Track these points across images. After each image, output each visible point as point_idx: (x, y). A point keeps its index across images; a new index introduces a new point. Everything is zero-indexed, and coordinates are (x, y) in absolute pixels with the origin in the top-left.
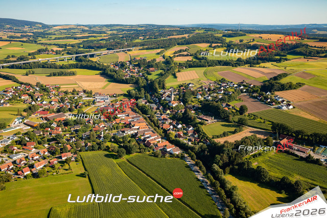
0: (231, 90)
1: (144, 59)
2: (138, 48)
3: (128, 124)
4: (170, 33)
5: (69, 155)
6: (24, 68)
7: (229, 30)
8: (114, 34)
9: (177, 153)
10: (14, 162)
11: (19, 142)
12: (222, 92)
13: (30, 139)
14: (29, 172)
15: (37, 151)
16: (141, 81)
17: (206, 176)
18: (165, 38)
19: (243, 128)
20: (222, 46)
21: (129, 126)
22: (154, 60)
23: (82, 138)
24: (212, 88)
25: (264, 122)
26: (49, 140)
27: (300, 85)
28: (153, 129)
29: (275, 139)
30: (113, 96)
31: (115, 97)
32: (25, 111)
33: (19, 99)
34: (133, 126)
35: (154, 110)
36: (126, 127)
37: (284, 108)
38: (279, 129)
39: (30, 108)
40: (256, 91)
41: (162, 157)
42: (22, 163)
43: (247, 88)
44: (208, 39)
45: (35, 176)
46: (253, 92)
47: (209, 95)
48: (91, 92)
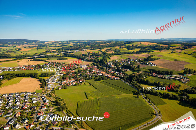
0: (133, 62)
1: (94, 53)
7: (126, 41)
12: (130, 62)
16: (96, 60)
18: (99, 45)
19: (140, 72)
20: (125, 47)
25: (147, 70)
27: (158, 59)
29: (151, 74)
30: (87, 65)
34: (100, 73)
36: (97, 73)
37: (153, 65)
38: (152, 71)
43: (139, 61)
44: (119, 45)
46: (141, 62)
47: (125, 63)
48: (78, 64)
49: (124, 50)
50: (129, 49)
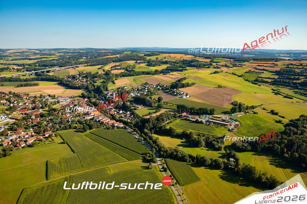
0: (152, 89)
1: (89, 72)
2: (83, 65)
4: (106, 54)
5: (50, 132)
7: (148, 52)
9: (122, 126)
10: (11, 140)
11: (11, 129)
13: (18, 127)
15: (26, 133)
16: (90, 87)
17: (140, 135)
18: (103, 58)
19: (161, 110)
20: (144, 62)
21: (87, 114)
22: (97, 73)
23: (56, 124)
24: (140, 89)
25: (173, 106)
26: (32, 126)
27: (193, 84)
28: (103, 115)
29: (179, 114)
30: (72, 97)
31: (73, 98)
32: (7, 110)
34: (90, 114)
36: (85, 115)
37: (184, 97)
38: (181, 108)
39: (10, 108)
40: (168, 89)
41: (112, 129)
42: (18, 140)
43: (162, 87)
44: (134, 58)
45: (30, 146)
46: (166, 90)
47: (138, 93)
48: (54, 96)
49: (142, 67)
50: (149, 66)
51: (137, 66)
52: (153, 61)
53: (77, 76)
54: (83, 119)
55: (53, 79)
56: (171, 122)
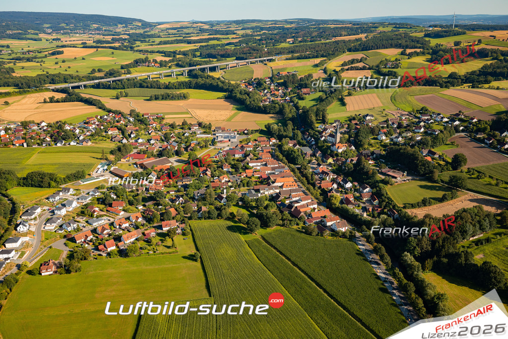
0: (437, 128)
1: (293, 75)
2: (284, 57)
3: (264, 179)
4: (336, 32)
5: (174, 224)
6: (114, 88)
7: (435, 26)
8: (247, 35)
9: (343, 230)
10: (94, 231)
11: (102, 201)
12: (422, 130)
13: (118, 197)
14: (114, 248)
15: (127, 215)
16: (287, 110)
17: (390, 271)
18: (328, 41)
19: (459, 193)
20: (423, 54)
21: (266, 181)
22: (310, 76)
23: (193, 199)
24: (405, 123)
25: (497, 185)
26: (145, 200)
28: (304, 189)
30: (244, 133)
31: (246, 134)
32: (112, 152)
33: (104, 134)
34: (273, 182)
35: (308, 158)
36: (261, 183)
39: (119, 149)
40: (483, 130)
41: (318, 235)
42: (105, 232)
43: (466, 124)
44: (400, 42)
45: (123, 253)
46: (477, 132)
47: (400, 134)
48: (210, 127)
49: (417, 64)
50: (435, 61)
51: (405, 62)
52: (445, 51)
53: (265, 82)
54: (254, 195)
55: (218, 85)
56: (488, 240)
